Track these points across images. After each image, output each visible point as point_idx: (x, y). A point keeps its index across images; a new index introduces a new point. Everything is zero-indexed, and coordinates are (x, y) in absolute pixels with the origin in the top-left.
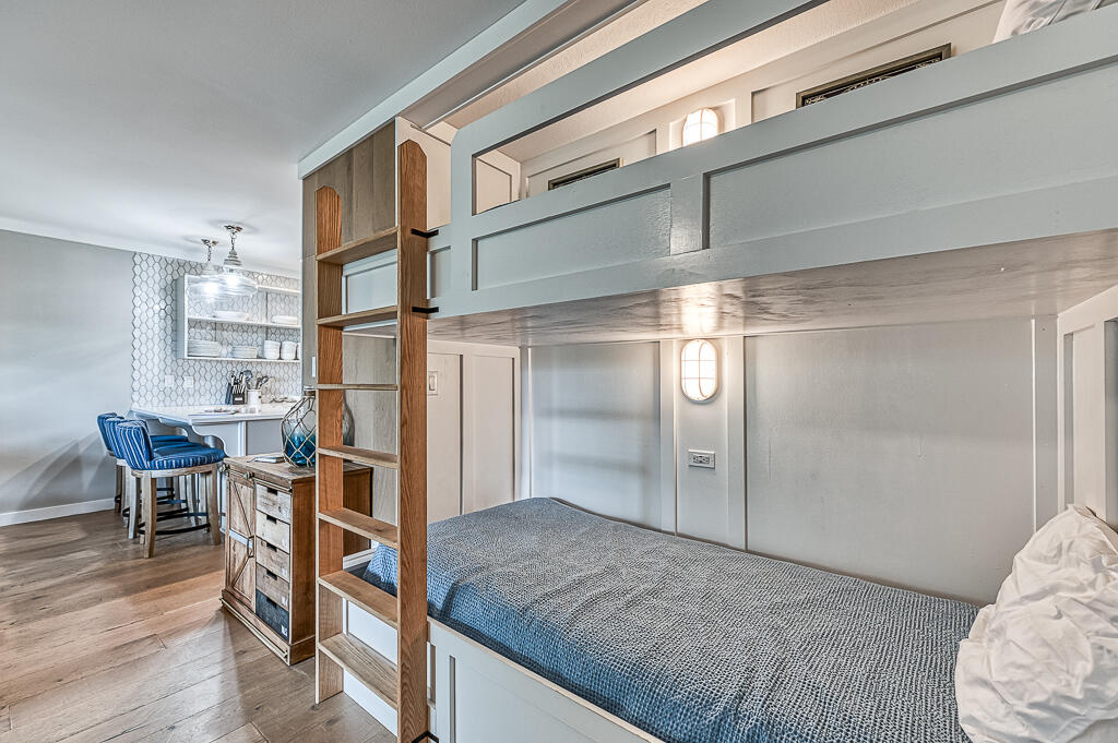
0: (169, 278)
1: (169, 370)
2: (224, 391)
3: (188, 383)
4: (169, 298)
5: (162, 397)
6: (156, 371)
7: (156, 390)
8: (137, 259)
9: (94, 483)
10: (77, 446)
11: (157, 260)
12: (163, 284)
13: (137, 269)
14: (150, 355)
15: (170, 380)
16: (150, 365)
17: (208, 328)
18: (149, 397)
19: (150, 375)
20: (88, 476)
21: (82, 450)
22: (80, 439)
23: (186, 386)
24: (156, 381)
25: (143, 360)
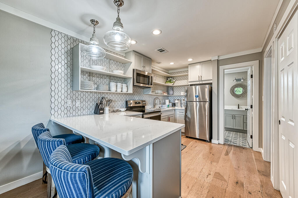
0: (69, 47)
1: (69, 96)
2: (94, 107)
3: (78, 104)
4: (69, 58)
5: (66, 111)
6: (63, 97)
7: (63, 108)
8: (53, 33)
9: (30, 165)
10: (19, 144)
11: (63, 35)
12: (66, 49)
13: (53, 39)
14: (60, 89)
15: (69, 102)
16: (60, 94)
17: (87, 75)
18: (59, 112)
19: (60, 100)
20: (26, 161)
21: (22, 146)
22: (21, 140)
23: (77, 105)
24: (63, 103)
25: (56, 91)
